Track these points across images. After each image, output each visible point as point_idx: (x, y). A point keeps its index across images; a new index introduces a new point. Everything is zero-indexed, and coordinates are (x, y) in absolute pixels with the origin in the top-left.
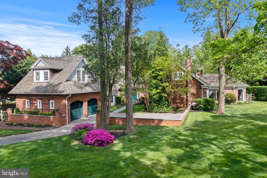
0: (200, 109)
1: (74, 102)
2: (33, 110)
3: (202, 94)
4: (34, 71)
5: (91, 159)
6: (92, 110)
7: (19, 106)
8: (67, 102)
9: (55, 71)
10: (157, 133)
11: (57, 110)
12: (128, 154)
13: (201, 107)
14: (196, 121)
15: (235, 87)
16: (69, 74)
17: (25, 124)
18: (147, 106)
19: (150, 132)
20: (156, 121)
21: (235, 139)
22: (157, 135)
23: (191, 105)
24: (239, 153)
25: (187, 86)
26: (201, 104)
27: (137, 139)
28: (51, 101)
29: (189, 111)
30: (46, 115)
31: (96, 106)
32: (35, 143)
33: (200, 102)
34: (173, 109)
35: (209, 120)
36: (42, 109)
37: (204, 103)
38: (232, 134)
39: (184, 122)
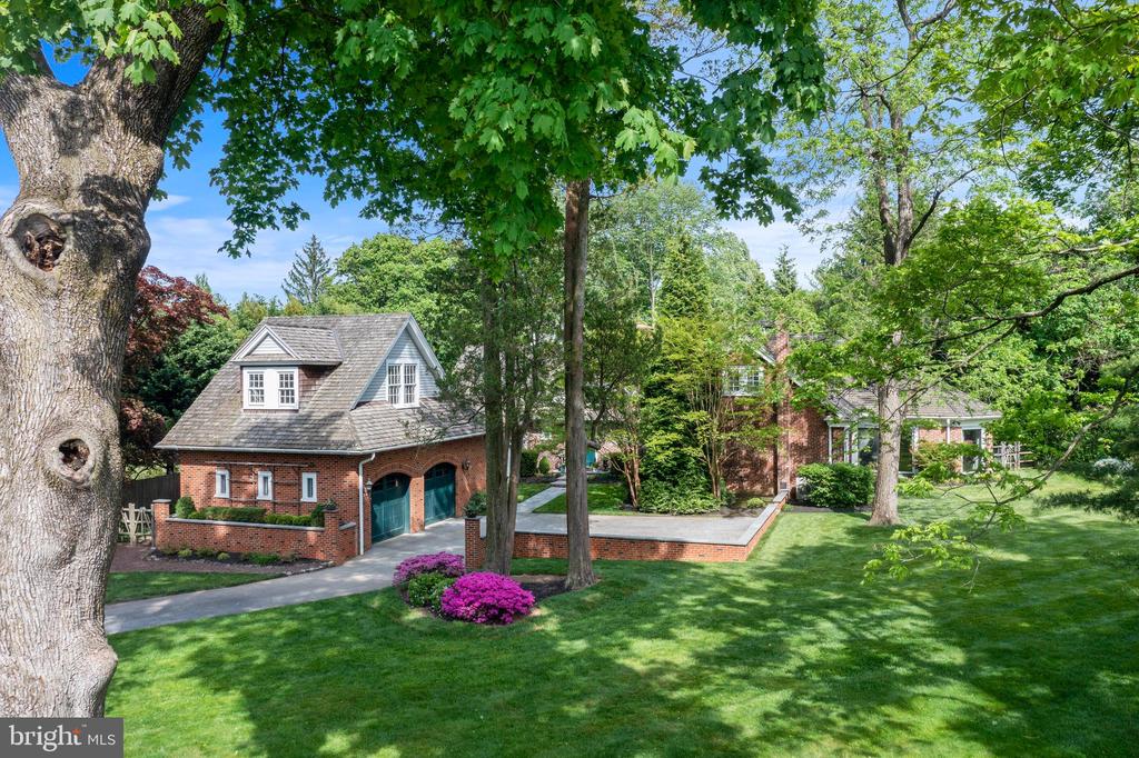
0: (821, 503)
1: (381, 480)
2: (240, 506)
3: (830, 449)
4: (245, 371)
5: (477, 657)
6: (436, 504)
7: (192, 491)
8: (361, 478)
9: (315, 371)
10: (664, 587)
11: (331, 508)
12: (580, 645)
13: (822, 495)
14: (796, 547)
15: (953, 422)
16: (366, 382)
17: (220, 552)
18: (632, 490)
19: (644, 583)
20: (663, 549)
21: (896, 603)
22: (665, 592)
23: (789, 488)
24: (893, 641)
25: (774, 419)
26: (823, 486)
27: (602, 602)
28: (305, 476)
29: (782, 510)
30: (291, 523)
31: (451, 488)
32: (289, 614)
33: (820, 477)
34: (725, 503)
35: (840, 543)
36: (275, 503)
37: (832, 481)
38: (894, 589)
39: (758, 549)
